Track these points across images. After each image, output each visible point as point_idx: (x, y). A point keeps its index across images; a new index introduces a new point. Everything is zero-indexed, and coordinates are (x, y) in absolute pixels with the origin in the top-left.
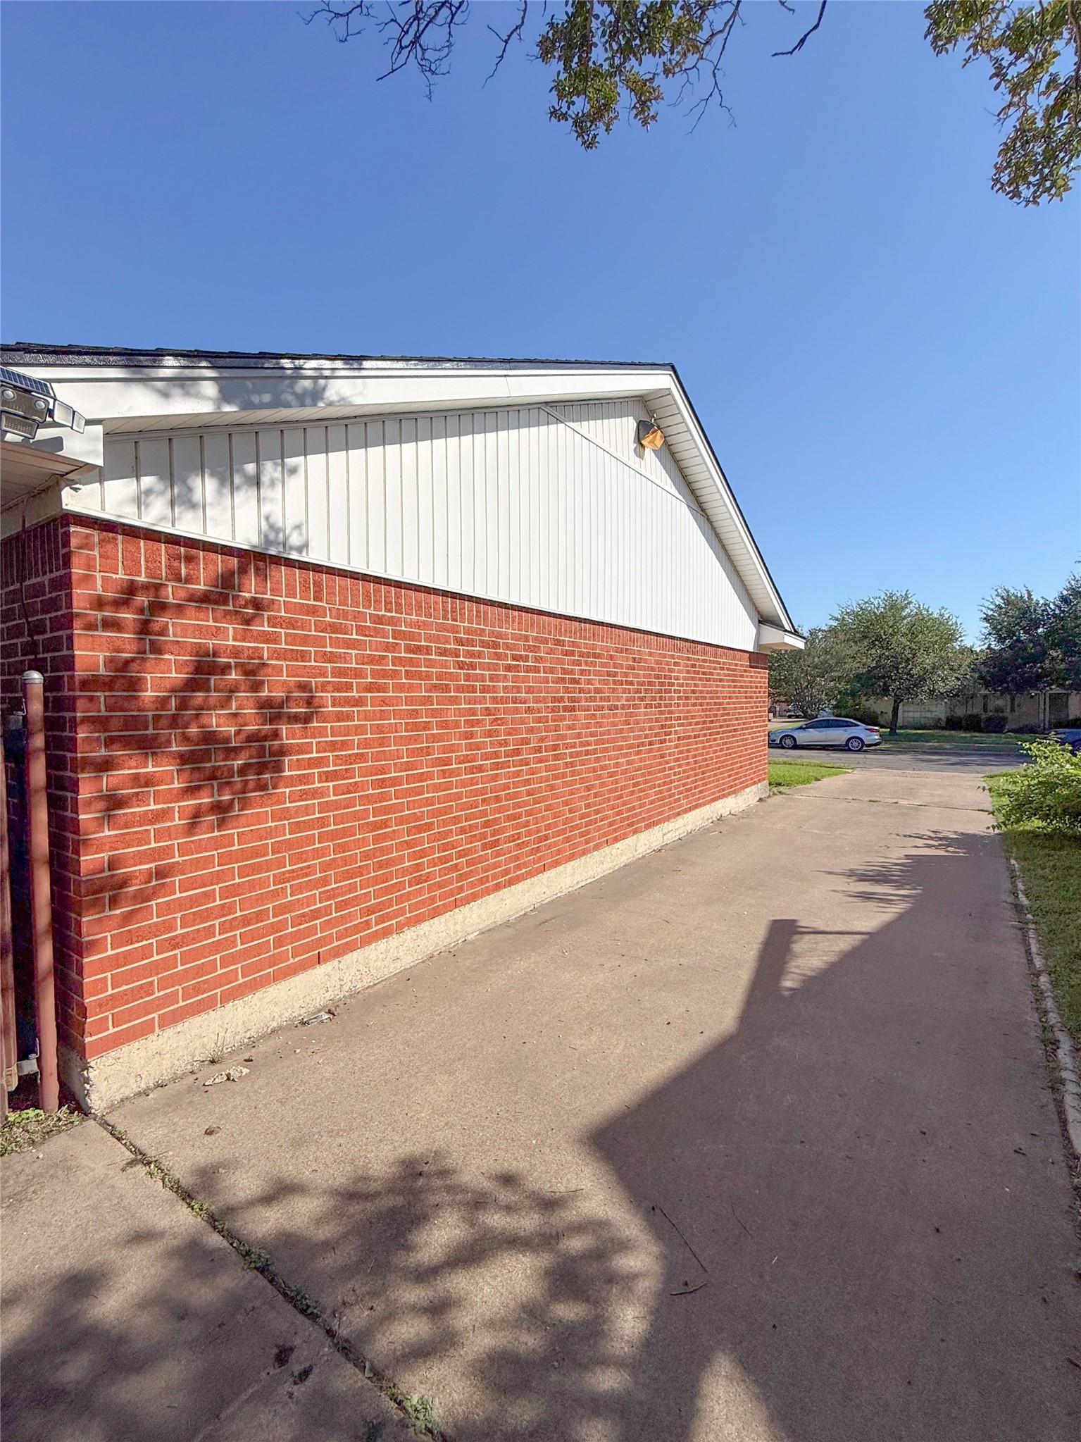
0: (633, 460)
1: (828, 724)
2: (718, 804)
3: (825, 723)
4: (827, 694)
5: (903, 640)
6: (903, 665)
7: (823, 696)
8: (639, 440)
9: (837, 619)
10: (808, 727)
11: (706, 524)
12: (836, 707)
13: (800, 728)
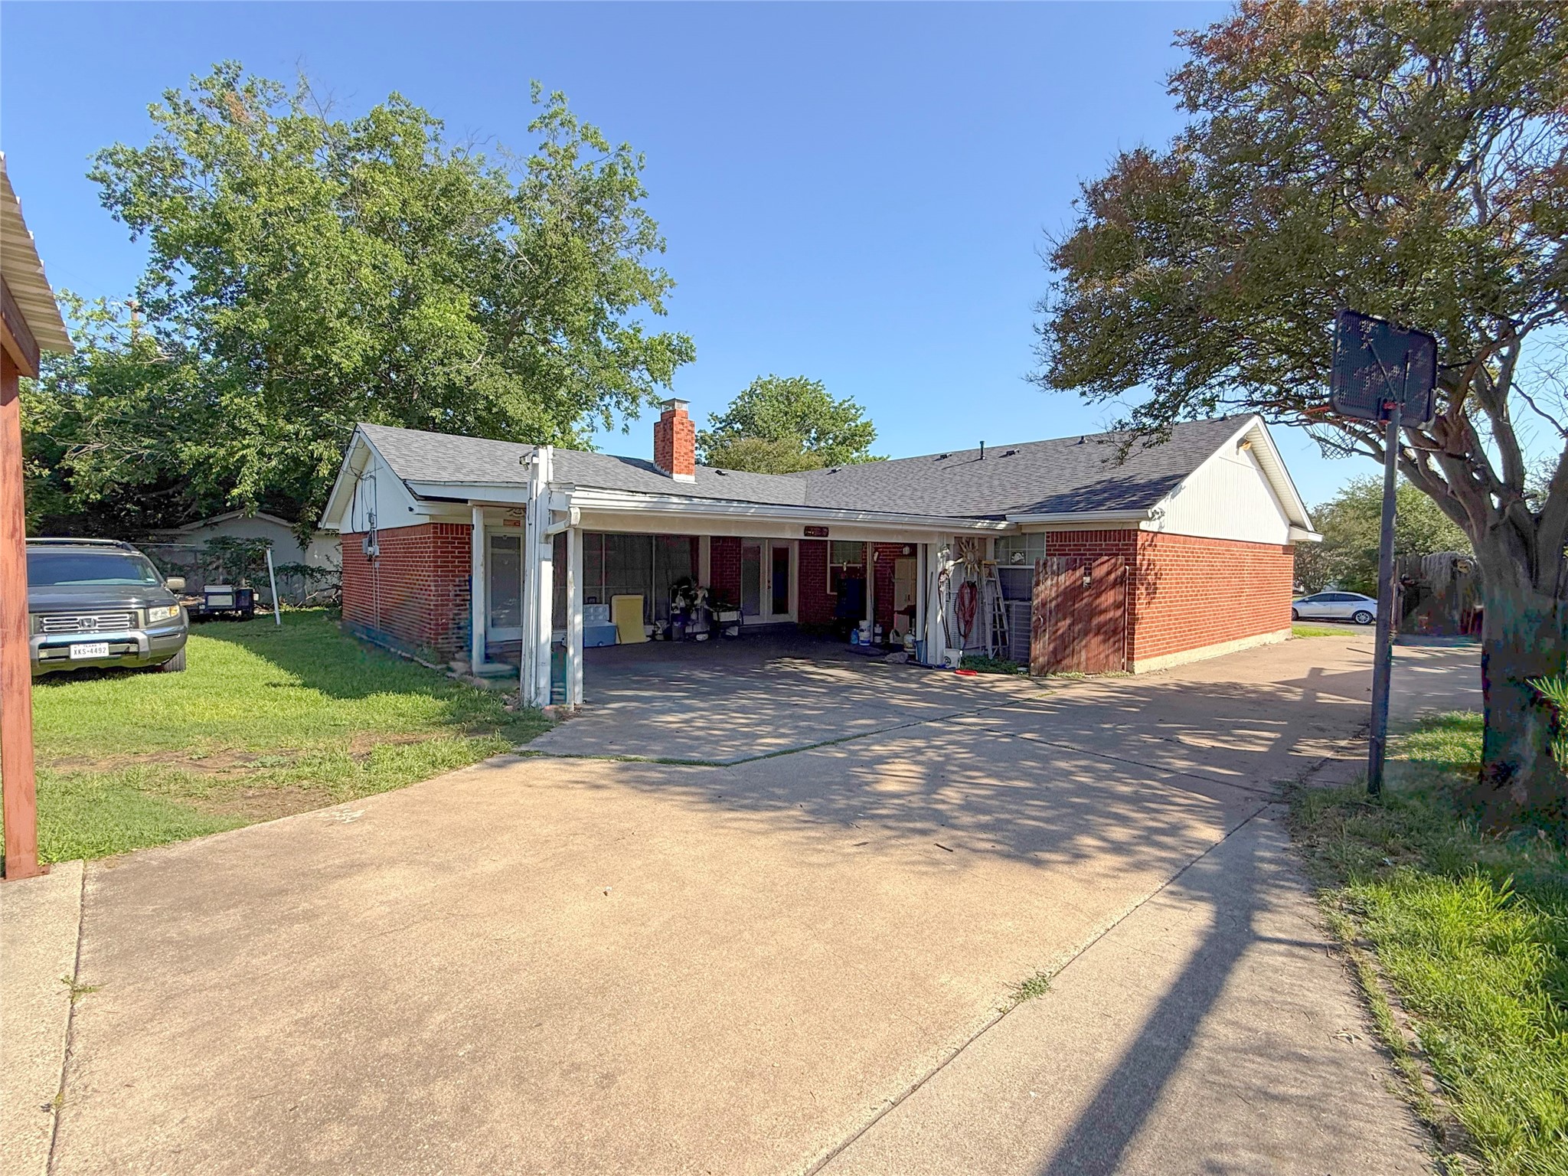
0: (1235, 458)
1: (1333, 598)
2: (1264, 636)
3: (1329, 598)
4: (1332, 570)
5: (1422, 518)
6: (1421, 542)
7: (1328, 571)
8: (1238, 447)
9: (1346, 493)
10: (1311, 600)
11: (1262, 473)
12: (1341, 582)
13: (1303, 601)
